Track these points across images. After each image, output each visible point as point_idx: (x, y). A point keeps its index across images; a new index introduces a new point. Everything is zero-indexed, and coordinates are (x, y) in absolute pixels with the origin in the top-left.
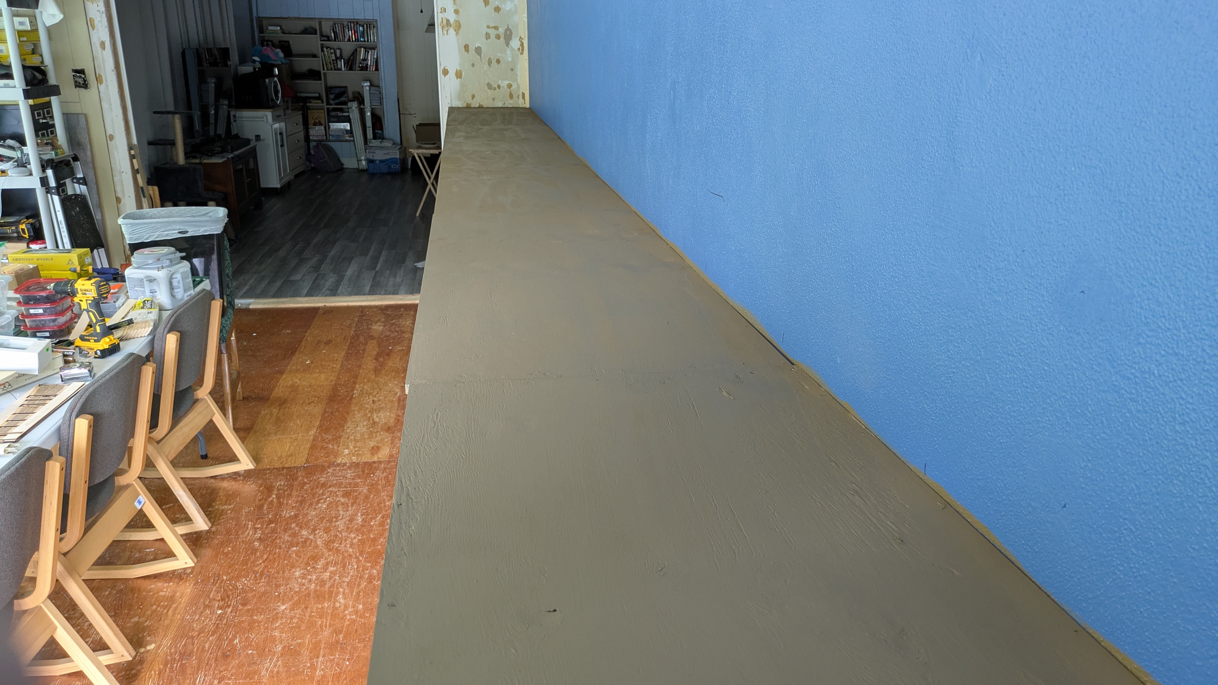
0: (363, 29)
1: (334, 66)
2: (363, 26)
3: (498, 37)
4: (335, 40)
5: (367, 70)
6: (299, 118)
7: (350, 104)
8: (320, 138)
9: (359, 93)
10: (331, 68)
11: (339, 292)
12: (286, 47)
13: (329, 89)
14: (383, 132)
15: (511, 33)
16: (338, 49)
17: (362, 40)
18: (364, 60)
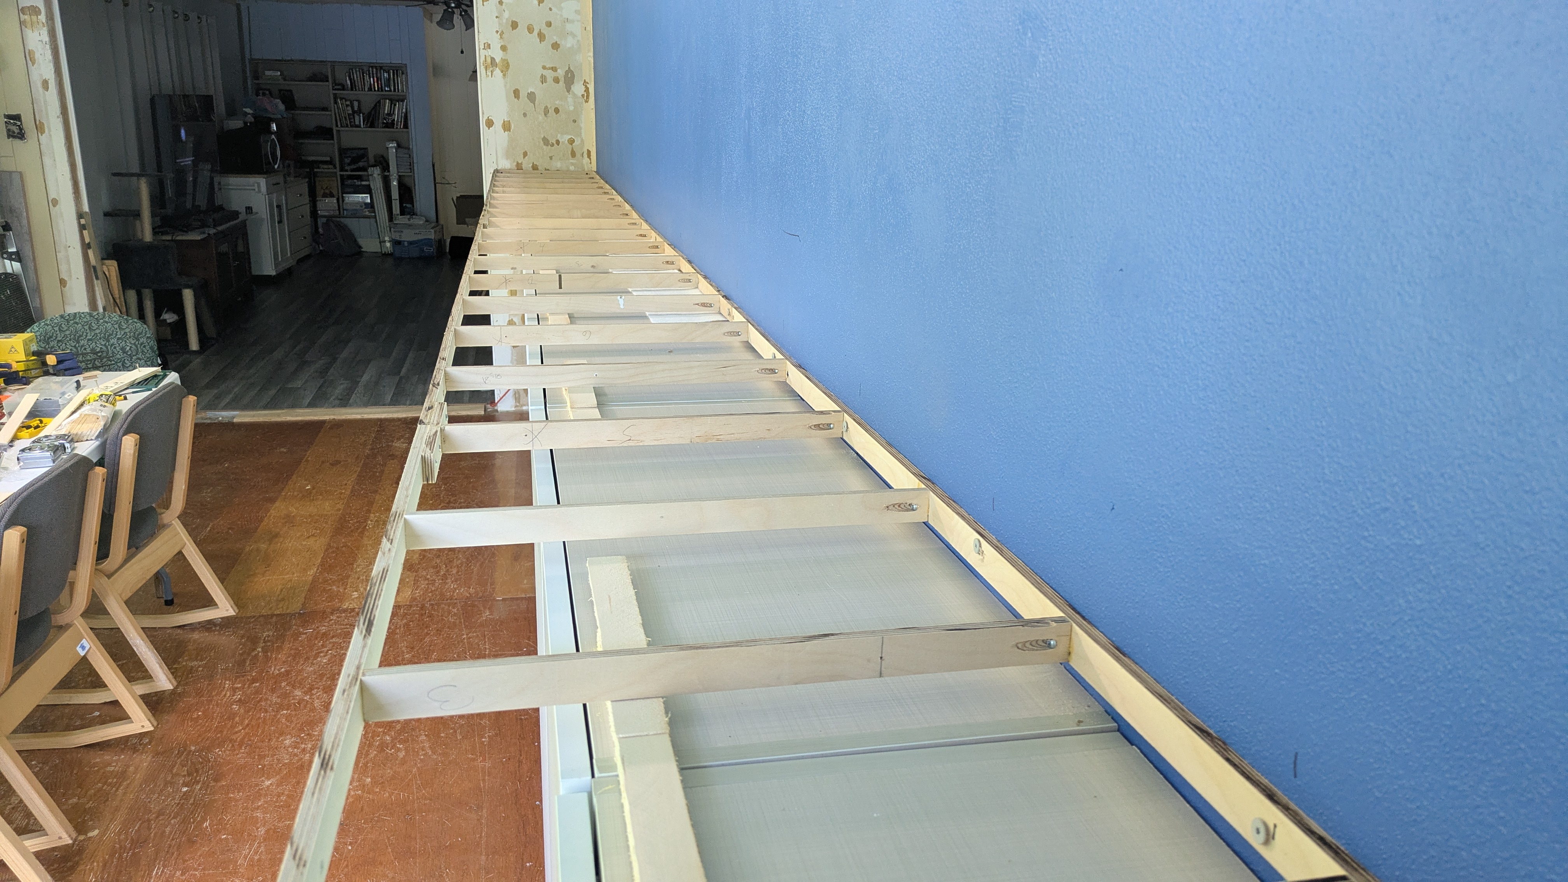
0: (389, 75)
1: (350, 122)
2: (388, 71)
3: (556, 80)
4: (352, 90)
5: (393, 128)
6: (304, 188)
7: (370, 170)
8: (332, 213)
9: (382, 156)
10: (347, 124)
11: (351, 401)
12: (288, 99)
13: (343, 152)
14: (413, 206)
15: (573, 76)
16: (357, 101)
17: (386, 89)
18: (389, 114)
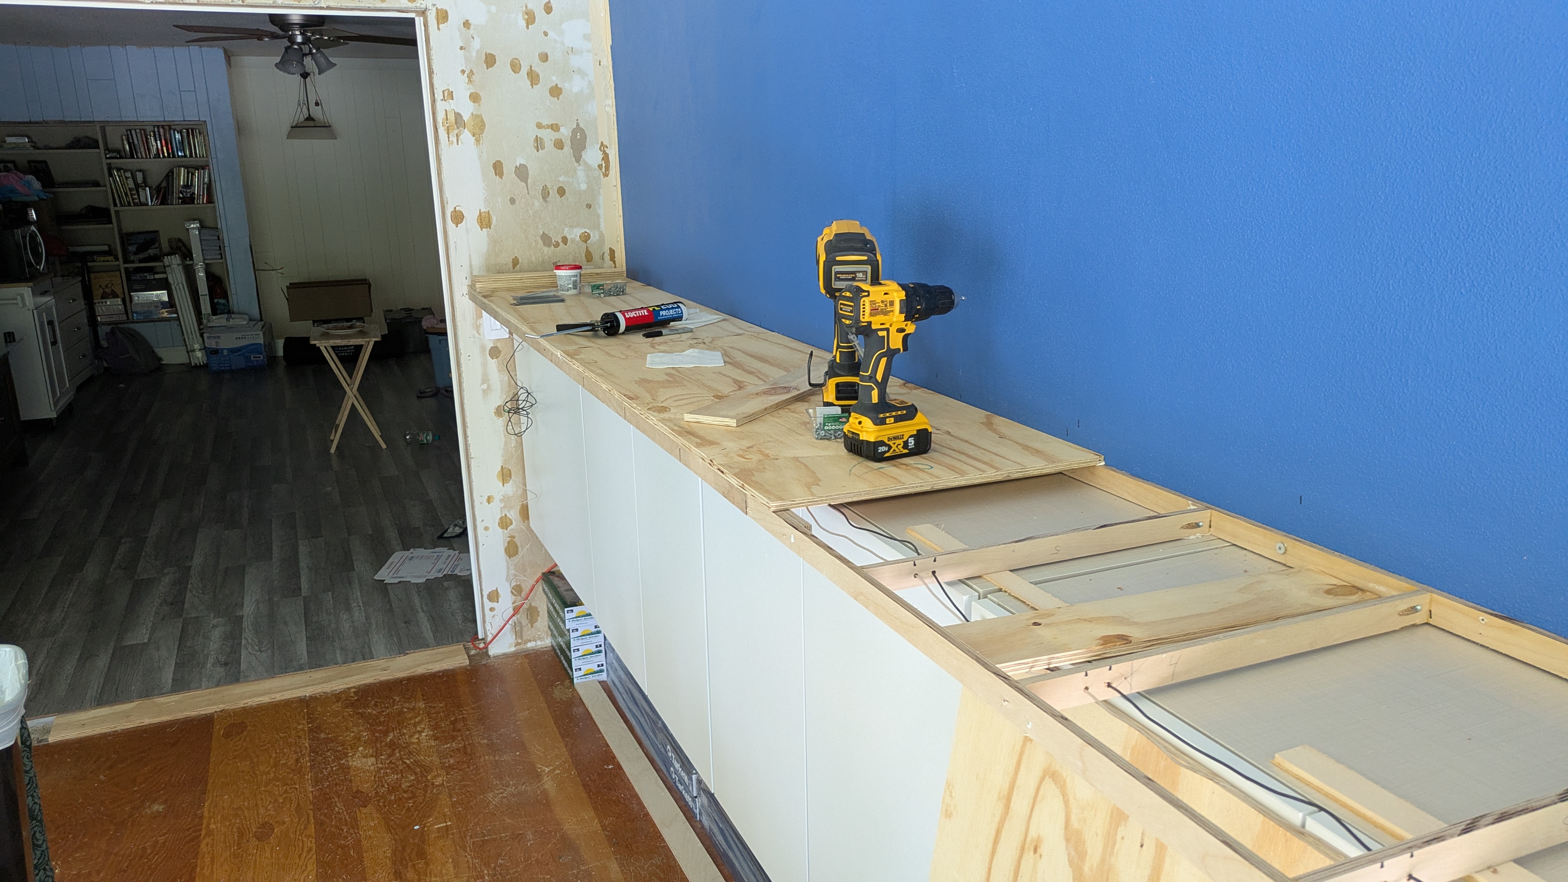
0: (182, 136)
1: (133, 199)
2: (181, 132)
4: (132, 157)
5: (194, 203)
6: (76, 288)
7: (167, 260)
8: (115, 318)
9: (180, 240)
10: (129, 202)
12: (42, 173)
13: (126, 238)
14: (228, 301)
16: (140, 171)
17: (180, 154)
18: (186, 186)
